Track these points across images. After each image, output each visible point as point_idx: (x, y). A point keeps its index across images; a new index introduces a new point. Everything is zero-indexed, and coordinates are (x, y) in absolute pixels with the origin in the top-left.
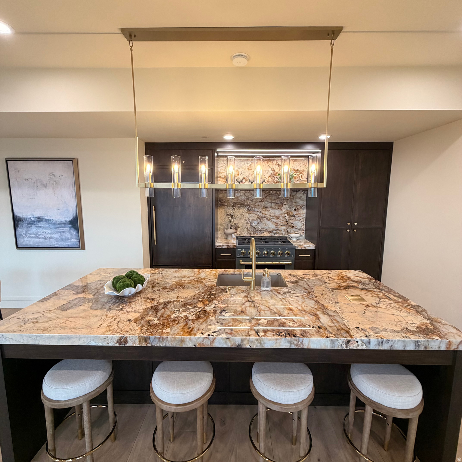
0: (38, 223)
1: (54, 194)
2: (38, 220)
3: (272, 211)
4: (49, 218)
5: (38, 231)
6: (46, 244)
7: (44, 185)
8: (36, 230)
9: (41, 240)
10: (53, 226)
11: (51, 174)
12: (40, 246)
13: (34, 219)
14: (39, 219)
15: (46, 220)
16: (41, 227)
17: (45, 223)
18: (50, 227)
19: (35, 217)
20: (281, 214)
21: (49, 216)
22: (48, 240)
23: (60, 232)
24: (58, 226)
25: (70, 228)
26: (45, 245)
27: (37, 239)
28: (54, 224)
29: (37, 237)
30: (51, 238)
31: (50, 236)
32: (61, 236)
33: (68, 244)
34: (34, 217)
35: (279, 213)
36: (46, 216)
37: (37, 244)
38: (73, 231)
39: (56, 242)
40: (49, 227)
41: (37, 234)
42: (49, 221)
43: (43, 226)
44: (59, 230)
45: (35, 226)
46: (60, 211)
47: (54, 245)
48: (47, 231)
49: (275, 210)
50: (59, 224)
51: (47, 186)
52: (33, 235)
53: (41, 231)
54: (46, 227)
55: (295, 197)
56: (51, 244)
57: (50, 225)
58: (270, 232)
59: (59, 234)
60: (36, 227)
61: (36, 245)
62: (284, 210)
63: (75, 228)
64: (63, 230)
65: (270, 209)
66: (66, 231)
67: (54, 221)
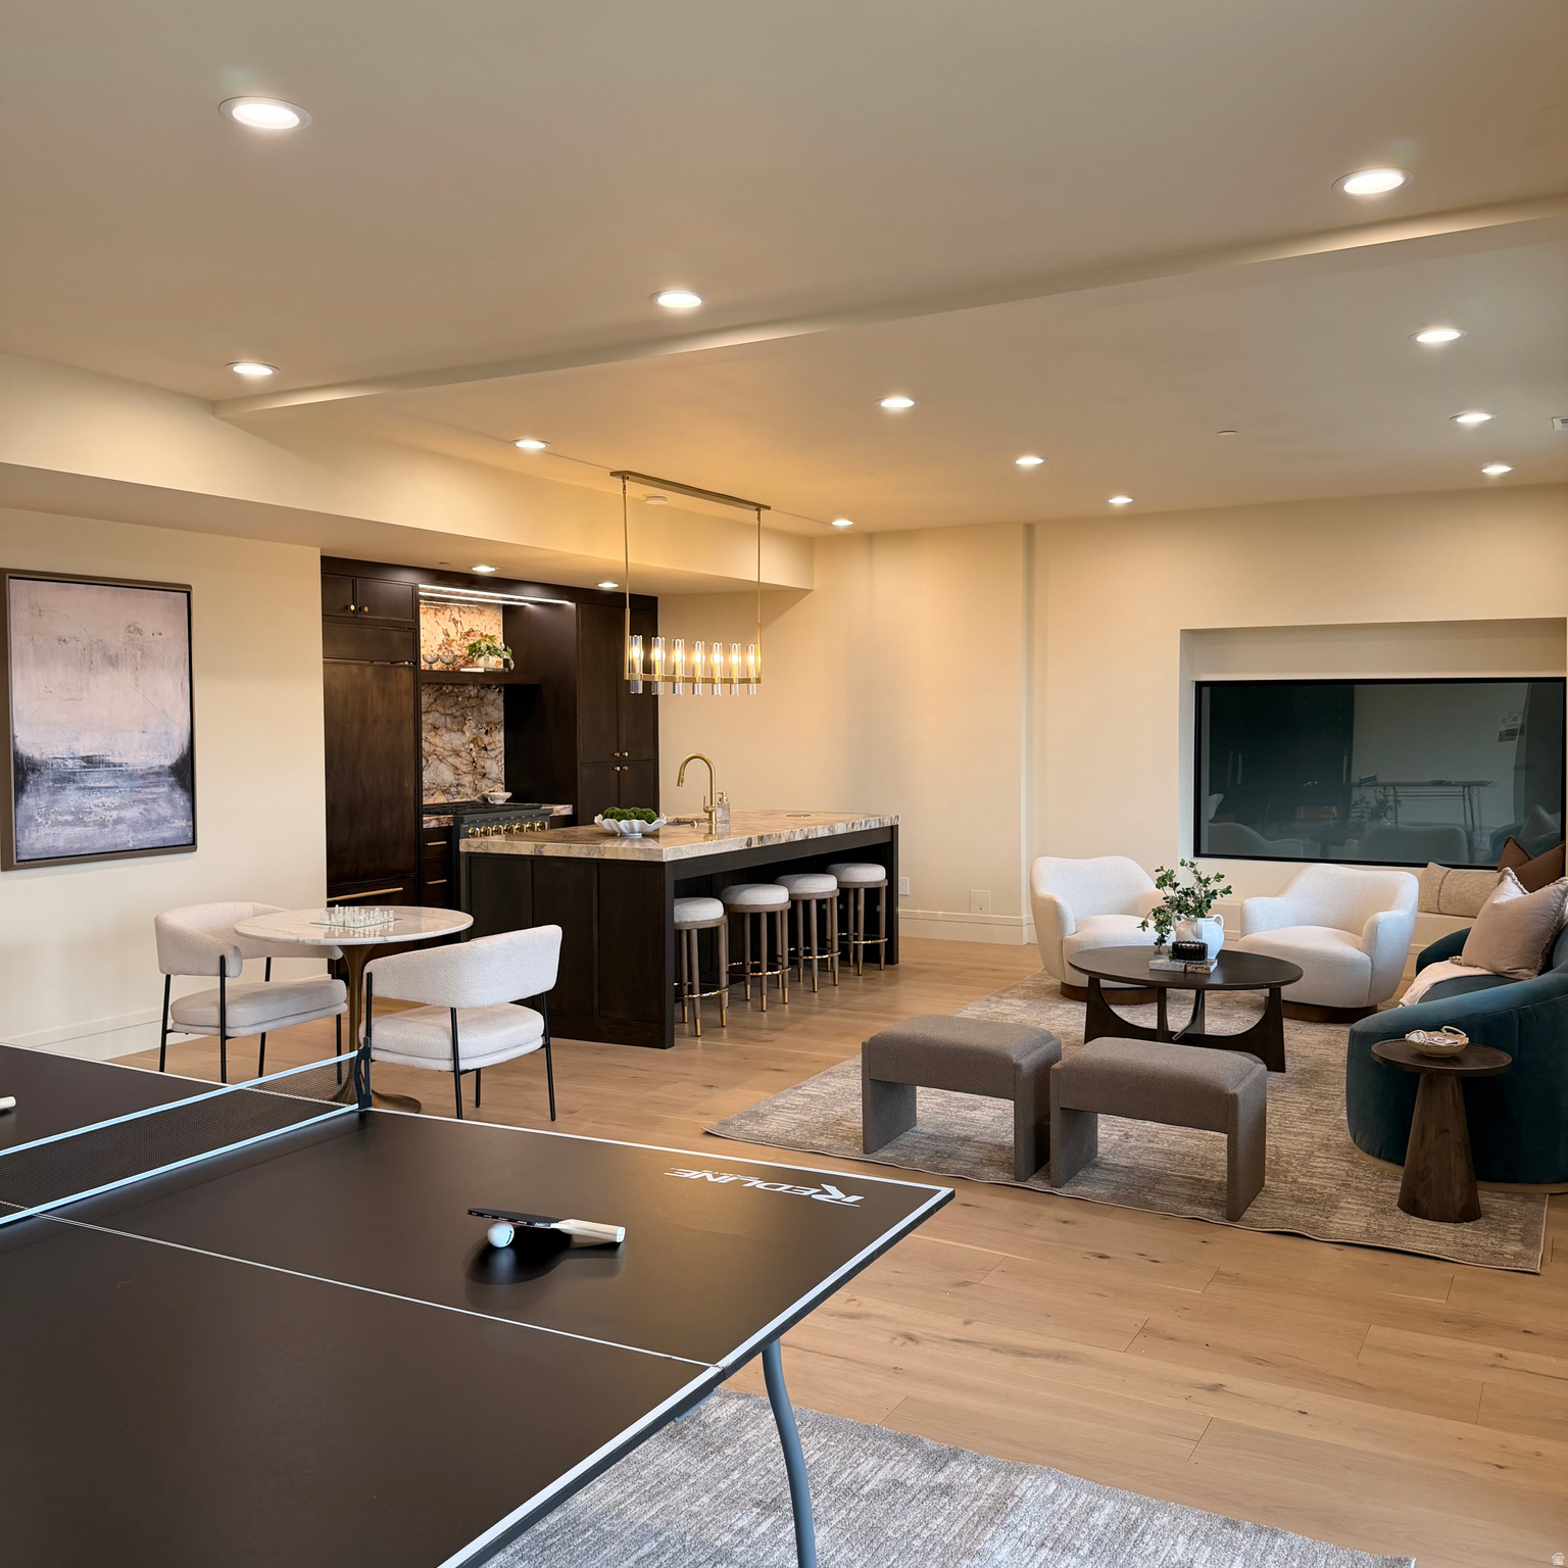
0: (85, 777)
1: (136, 685)
2: (85, 767)
3: (447, 737)
4: (117, 760)
5: (85, 801)
6: (103, 842)
7: (110, 658)
8: (77, 798)
9: (91, 830)
10: (125, 784)
11: (132, 628)
12: (85, 849)
13: (74, 764)
14: (90, 762)
15: (108, 765)
16: (92, 788)
17: (105, 773)
18: (117, 787)
19: (78, 758)
20: (464, 745)
21: (117, 753)
22: (110, 826)
23: (144, 802)
24: (141, 782)
25: (171, 786)
26: (100, 845)
27: (77, 829)
28: (131, 776)
29: (79, 821)
30: (118, 821)
31: (115, 814)
32: (146, 813)
33: (164, 835)
34: (74, 758)
35: (459, 743)
36: (109, 753)
37: (76, 846)
38: (178, 796)
39: (131, 834)
40: (114, 787)
41: (78, 813)
42: (118, 768)
43: (98, 784)
44: (141, 796)
45: (76, 786)
46: (147, 737)
47: (126, 844)
48: (108, 801)
49: (453, 735)
50: (142, 777)
51: (117, 661)
52: (66, 817)
53: (91, 801)
54: (106, 788)
55: (485, 701)
56: (118, 841)
57: (118, 780)
58: (445, 792)
59: (143, 806)
60: (80, 789)
61: (76, 848)
62: (467, 734)
63: (183, 786)
64: (152, 793)
65: (444, 731)
66: (161, 797)
67: (129, 769)
